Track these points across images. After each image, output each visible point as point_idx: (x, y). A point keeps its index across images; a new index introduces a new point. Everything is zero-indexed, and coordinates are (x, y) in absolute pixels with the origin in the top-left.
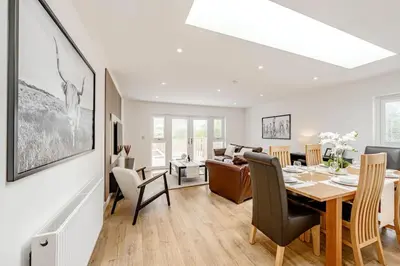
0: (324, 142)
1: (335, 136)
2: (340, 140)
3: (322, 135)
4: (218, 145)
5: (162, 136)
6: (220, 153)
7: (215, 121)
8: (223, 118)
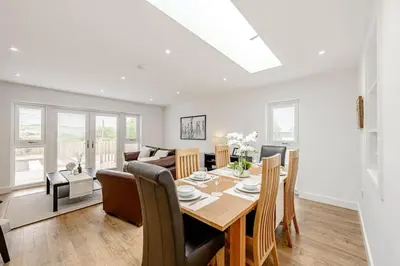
0: (230, 143)
1: (240, 136)
2: (244, 141)
3: (230, 135)
4: (131, 148)
5: (38, 137)
6: (133, 157)
7: (128, 119)
8: (138, 115)
